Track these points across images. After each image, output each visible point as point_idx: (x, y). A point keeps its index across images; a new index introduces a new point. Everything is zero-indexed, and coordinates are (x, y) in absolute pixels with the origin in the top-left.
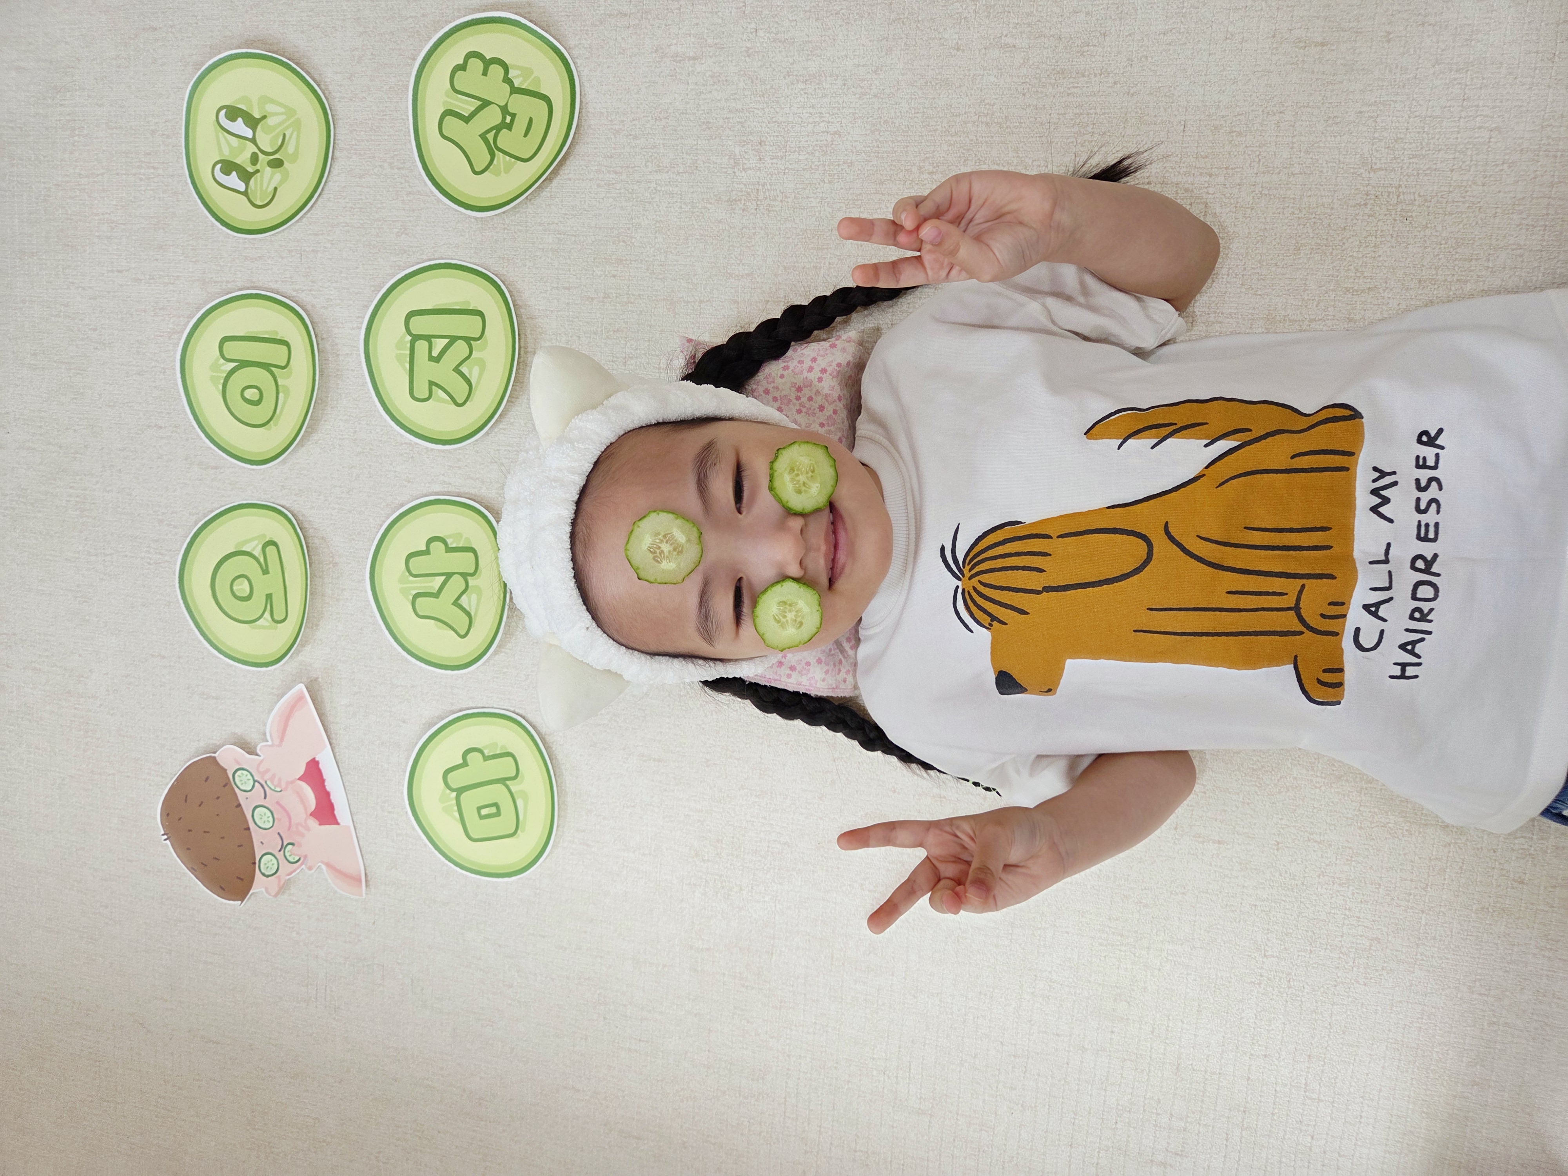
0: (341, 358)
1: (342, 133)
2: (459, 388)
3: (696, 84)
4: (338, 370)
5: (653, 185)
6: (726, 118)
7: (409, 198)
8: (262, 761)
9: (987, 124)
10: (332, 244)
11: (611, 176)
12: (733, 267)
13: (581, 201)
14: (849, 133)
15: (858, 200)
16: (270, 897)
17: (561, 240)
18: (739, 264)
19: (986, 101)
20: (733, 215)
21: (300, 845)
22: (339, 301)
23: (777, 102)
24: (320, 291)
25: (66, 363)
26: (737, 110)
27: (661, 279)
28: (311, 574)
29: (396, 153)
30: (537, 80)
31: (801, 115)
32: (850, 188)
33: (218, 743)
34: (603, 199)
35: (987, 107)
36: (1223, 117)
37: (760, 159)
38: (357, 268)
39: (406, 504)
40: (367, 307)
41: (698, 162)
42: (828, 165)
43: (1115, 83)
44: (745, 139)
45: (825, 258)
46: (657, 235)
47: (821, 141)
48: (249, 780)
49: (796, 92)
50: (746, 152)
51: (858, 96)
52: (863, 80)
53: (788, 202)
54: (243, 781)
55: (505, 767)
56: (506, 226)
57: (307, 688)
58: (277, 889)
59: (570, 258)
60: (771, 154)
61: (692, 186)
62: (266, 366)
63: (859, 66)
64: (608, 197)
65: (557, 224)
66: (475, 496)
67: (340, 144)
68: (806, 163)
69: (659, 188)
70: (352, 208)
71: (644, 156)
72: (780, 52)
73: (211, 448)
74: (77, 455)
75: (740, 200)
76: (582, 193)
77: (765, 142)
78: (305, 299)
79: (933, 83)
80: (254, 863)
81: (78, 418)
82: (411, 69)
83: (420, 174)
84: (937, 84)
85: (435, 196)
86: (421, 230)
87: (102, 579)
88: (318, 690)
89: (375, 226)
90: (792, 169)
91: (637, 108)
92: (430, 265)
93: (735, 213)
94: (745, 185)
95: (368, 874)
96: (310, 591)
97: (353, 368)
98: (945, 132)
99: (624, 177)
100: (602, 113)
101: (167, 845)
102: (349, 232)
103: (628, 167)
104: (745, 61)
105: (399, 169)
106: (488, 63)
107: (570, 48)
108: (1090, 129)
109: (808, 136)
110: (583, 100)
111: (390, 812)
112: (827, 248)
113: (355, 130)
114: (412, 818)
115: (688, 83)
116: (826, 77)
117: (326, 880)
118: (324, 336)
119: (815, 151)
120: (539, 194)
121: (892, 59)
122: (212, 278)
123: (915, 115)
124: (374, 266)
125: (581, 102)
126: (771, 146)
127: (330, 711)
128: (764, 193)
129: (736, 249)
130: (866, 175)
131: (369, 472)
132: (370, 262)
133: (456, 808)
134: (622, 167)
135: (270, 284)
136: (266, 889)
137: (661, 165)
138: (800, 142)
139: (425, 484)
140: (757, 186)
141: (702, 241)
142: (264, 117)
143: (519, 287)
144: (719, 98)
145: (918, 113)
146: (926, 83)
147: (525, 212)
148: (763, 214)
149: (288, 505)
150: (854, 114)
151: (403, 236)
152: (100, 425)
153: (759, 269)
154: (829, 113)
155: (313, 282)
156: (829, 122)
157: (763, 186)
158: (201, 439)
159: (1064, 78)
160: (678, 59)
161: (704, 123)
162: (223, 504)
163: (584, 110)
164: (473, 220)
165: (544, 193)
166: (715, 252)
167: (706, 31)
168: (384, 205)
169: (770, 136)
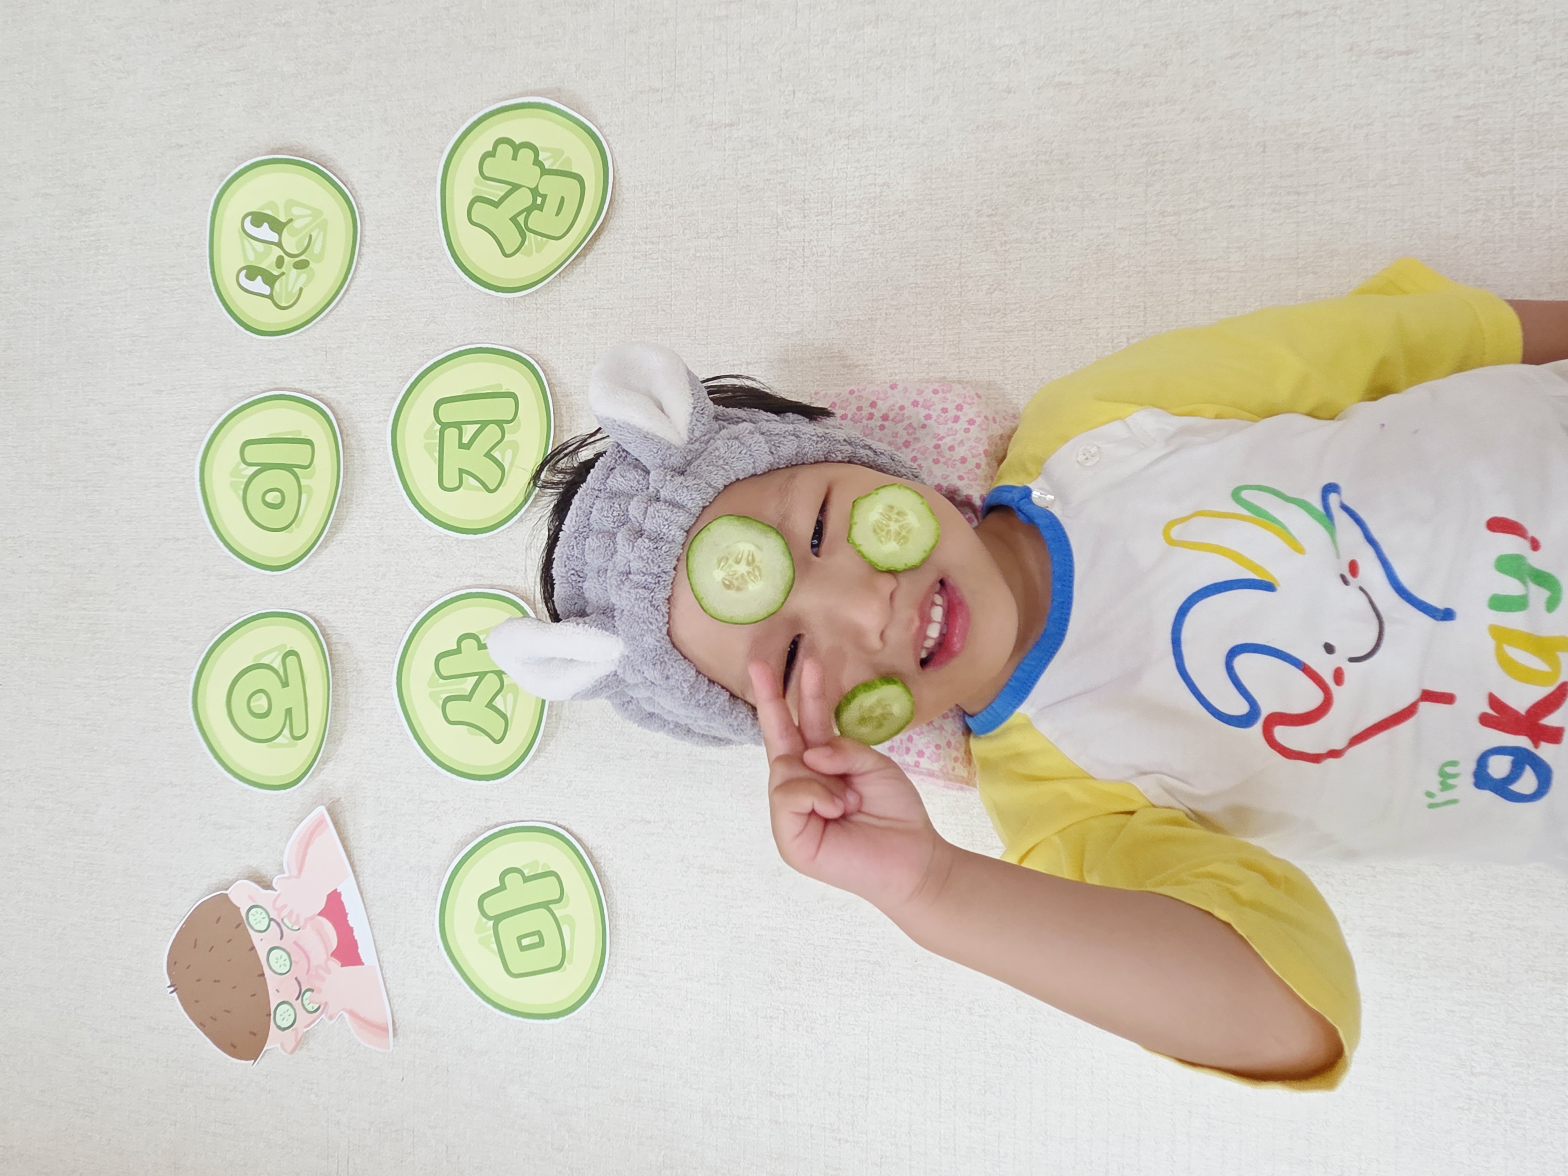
0: (367, 453)
1: (370, 231)
2: (491, 475)
3: (734, 149)
4: (364, 466)
5: (692, 252)
6: (767, 180)
7: (437, 287)
8: (279, 895)
9: (1046, 162)
10: (358, 338)
11: (648, 247)
12: (781, 326)
13: (617, 274)
14: (898, 184)
15: (912, 248)
16: (285, 1054)
17: (597, 315)
18: (787, 323)
19: (1044, 140)
20: (778, 274)
21: (320, 991)
22: (364, 396)
23: (820, 159)
24: (345, 387)
25: (84, 481)
26: (777, 171)
27: (704, 345)
28: (333, 683)
29: (424, 244)
30: (568, 160)
31: (846, 170)
32: (904, 237)
33: (231, 878)
34: (640, 270)
35: (1046, 145)
36: (1305, 134)
37: (805, 217)
38: (384, 360)
39: (435, 601)
40: (394, 399)
41: (739, 226)
42: (878, 217)
43: (1183, 110)
44: (788, 198)
45: (881, 309)
46: (698, 301)
47: (870, 193)
48: (264, 918)
49: (840, 147)
50: (790, 211)
51: (905, 147)
52: (910, 131)
53: (837, 256)
54: (257, 920)
55: (546, 890)
56: (539, 306)
57: (328, 810)
58: (294, 1044)
59: (606, 332)
60: (816, 210)
61: (734, 249)
62: (288, 468)
63: (905, 116)
64: (645, 268)
65: (592, 299)
66: (510, 587)
67: (367, 240)
68: (855, 216)
69: (698, 254)
70: (379, 301)
71: (682, 224)
72: (820, 110)
73: (229, 557)
74: (91, 575)
75: (785, 259)
76: (618, 266)
77: (808, 199)
78: (329, 396)
79: (985, 126)
80: (270, 1015)
81: (93, 536)
82: (439, 162)
83: (449, 262)
84: (989, 127)
85: (465, 282)
86: (451, 317)
87: (112, 705)
88: (341, 812)
89: (402, 317)
90: (839, 224)
91: (673, 178)
92: (460, 351)
93: (780, 272)
94: (790, 243)
95: (396, 1021)
96: (332, 702)
97: (380, 463)
98: (1002, 174)
99: (661, 246)
100: (635, 186)
101: (173, 998)
102: (375, 325)
103: (665, 236)
104: (784, 123)
105: (426, 259)
106: (516, 148)
107: (601, 127)
108: (1160, 158)
109: (854, 190)
110: (616, 175)
111: (419, 947)
112: (883, 300)
113: (382, 225)
114: (445, 953)
115: (725, 150)
116: (870, 130)
117: (349, 1030)
118: (349, 432)
119: (863, 203)
120: (573, 271)
121: (939, 107)
122: (235, 383)
123: (969, 160)
124: (402, 357)
125: (614, 177)
126: (815, 203)
127: (353, 834)
128: (811, 249)
129: (783, 308)
130: (920, 223)
131: (396, 570)
132: (397, 354)
133: (493, 939)
134: (659, 237)
135: (294, 384)
136: (282, 1045)
137: (700, 231)
138: (847, 196)
139: (455, 578)
140: (803, 243)
141: (747, 302)
142: (291, 220)
143: (553, 365)
144: (758, 161)
145: (971, 157)
146: (978, 127)
147: (559, 290)
148: (811, 271)
149: (309, 612)
150: (903, 164)
151: (432, 324)
152: (116, 542)
153: (810, 326)
154: (876, 166)
155: (338, 378)
156: (875, 174)
157: (809, 242)
158: (220, 548)
159: (1126, 110)
160: (714, 127)
161: (743, 187)
162: (241, 615)
163: (617, 186)
164: (504, 303)
165: (578, 269)
166: (761, 313)
167: (741, 98)
168: (412, 295)
169: (815, 193)
